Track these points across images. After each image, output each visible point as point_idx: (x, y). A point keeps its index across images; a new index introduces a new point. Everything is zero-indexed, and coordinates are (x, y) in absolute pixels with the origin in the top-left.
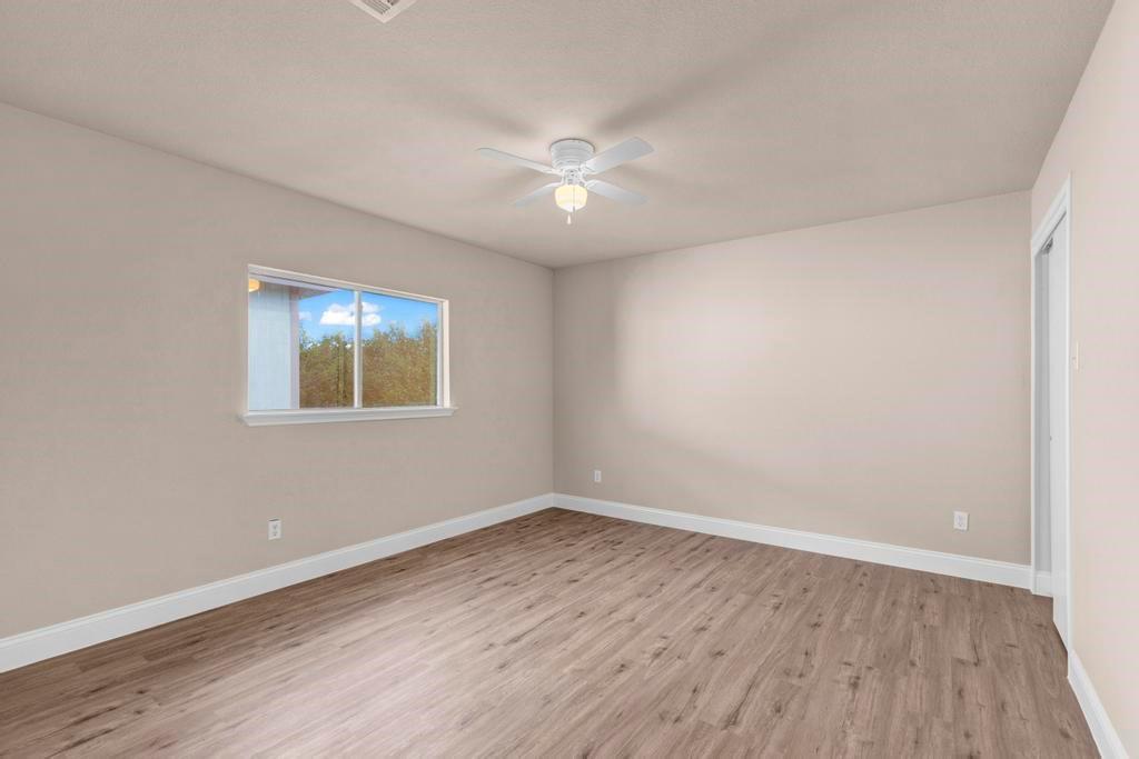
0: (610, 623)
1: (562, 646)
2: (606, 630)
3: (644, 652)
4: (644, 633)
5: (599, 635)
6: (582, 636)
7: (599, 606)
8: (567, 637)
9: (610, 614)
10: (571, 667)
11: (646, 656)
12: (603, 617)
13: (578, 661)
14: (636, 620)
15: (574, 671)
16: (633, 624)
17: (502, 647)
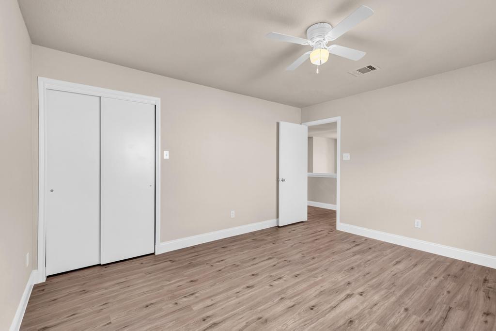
0: (295, 299)
1: (322, 289)
2: (299, 294)
3: (285, 280)
4: (279, 289)
5: (303, 292)
6: (313, 292)
7: (299, 314)
8: (321, 293)
9: (293, 306)
10: (318, 279)
11: (284, 279)
12: (299, 304)
13: (316, 281)
14: (280, 298)
15: (317, 277)
16: (283, 296)
17: (355, 293)
